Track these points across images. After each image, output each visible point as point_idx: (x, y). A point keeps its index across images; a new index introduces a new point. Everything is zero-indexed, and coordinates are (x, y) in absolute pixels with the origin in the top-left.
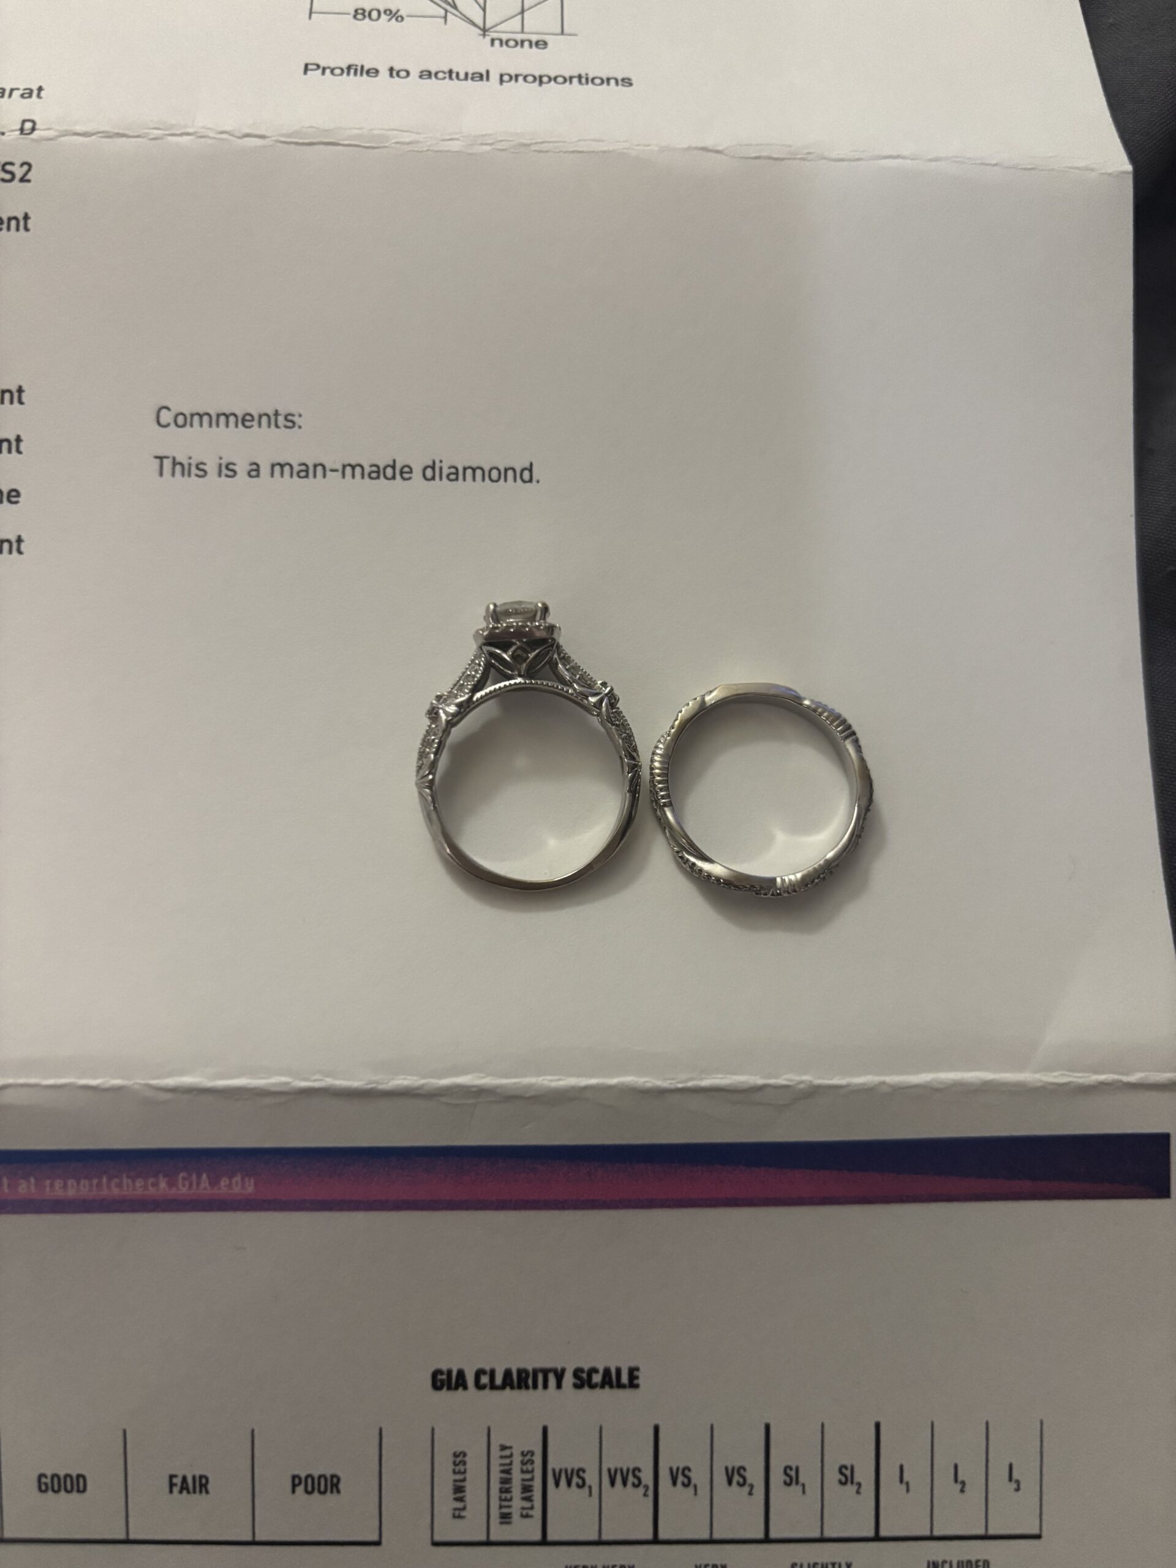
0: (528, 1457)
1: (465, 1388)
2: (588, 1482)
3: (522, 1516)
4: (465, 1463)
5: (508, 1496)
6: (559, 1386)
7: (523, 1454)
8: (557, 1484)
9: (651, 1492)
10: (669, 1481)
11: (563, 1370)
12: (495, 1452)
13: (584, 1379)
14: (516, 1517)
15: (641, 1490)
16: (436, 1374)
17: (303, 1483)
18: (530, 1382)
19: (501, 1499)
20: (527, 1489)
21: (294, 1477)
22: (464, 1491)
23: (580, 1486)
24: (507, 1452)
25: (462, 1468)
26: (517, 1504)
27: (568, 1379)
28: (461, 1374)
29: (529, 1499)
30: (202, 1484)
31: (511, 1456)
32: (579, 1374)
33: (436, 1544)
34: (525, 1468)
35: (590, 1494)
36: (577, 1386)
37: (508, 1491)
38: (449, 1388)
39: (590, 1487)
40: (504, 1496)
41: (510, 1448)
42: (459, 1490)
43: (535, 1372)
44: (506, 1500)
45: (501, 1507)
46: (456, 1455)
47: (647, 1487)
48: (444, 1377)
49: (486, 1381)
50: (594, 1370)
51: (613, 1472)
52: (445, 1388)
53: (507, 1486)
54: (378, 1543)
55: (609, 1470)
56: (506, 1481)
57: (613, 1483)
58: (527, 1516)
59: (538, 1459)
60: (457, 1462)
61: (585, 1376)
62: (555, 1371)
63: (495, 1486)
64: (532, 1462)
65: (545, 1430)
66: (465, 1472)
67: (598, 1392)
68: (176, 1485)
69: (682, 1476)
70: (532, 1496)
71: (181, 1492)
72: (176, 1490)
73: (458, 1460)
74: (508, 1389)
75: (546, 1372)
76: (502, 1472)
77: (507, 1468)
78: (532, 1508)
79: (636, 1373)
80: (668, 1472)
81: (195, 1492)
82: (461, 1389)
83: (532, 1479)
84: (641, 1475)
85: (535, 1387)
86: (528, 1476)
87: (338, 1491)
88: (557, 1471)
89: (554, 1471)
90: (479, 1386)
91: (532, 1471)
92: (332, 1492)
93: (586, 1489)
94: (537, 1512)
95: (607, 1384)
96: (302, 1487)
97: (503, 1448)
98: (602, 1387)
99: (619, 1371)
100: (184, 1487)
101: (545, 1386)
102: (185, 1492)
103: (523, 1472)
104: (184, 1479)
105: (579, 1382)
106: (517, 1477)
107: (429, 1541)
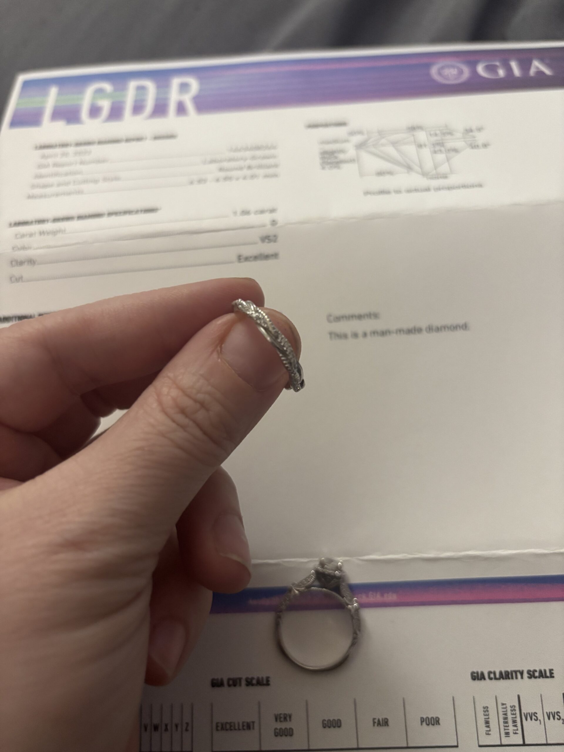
0: (513, 708)
1: (485, 679)
2: (539, 718)
3: (514, 733)
4: (488, 711)
5: (507, 725)
6: (522, 678)
7: (511, 707)
8: (526, 719)
11: (523, 671)
12: (500, 706)
13: (532, 675)
14: (511, 734)
15: (561, 721)
16: (472, 673)
17: (425, 720)
18: (510, 676)
20: (514, 722)
21: (422, 718)
22: (489, 723)
23: (536, 720)
24: (504, 706)
25: (487, 713)
26: (511, 728)
27: (526, 675)
28: (482, 674)
29: (516, 726)
30: (385, 723)
31: (506, 708)
32: (529, 672)
33: (480, 746)
34: (512, 713)
35: (540, 724)
36: (530, 678)
37: (507, 723)
38: (478, 679)
39: (540, 720)
40: (505, 725)
41: (505, 704)
42: (487, 722)
43: (512, 672)
44: (506, 726)
45: (505, 729)
46: (484, 708)
47: (563, 720)
48: (475, 675)
49: (493, 676)
50: (535, 671)
51: (548, 714)
52: (476, 679)
53: (506, 720)
54: (457, 746)
56: (506, 718)
57: (549, 718)
58: (516, 733)
59: (517, 708)
61: (531, 673)
62: (519, 671)
63: (502, 721)
64: (515, 710)
65: (519, 697)
66: (488, 715)
67: (538, 680)
68: (375, 722)
71: (378, 725)
72: (376, 724)
73: (485, 710)
74: (501, 679)
75: (516, 672)
76: (504, 714)
77: (505, 712)
78: (517, 730)
79: (552, 671)
81: (383, 726)
82: (483, 679)
83: (516, 718)
84: (560, 714)
85: (512, 678)
86: (514, 716)
87: (439, 724)
88: (526, 713)
89: (524, 713)
90: (491, 679)
91: (515, 714)
92: (437, 724)
93: (538, 721)
94: (520, 731)
95: (541, 677)
96: (425, 722)
97: (503, 704)
98: (539, 677)
99: (545, 671)
101: (517, 678)
102: (379, 725)
104: (379, 720)
105: (529, 676)
106: (510, 716)
107: (477, 745)
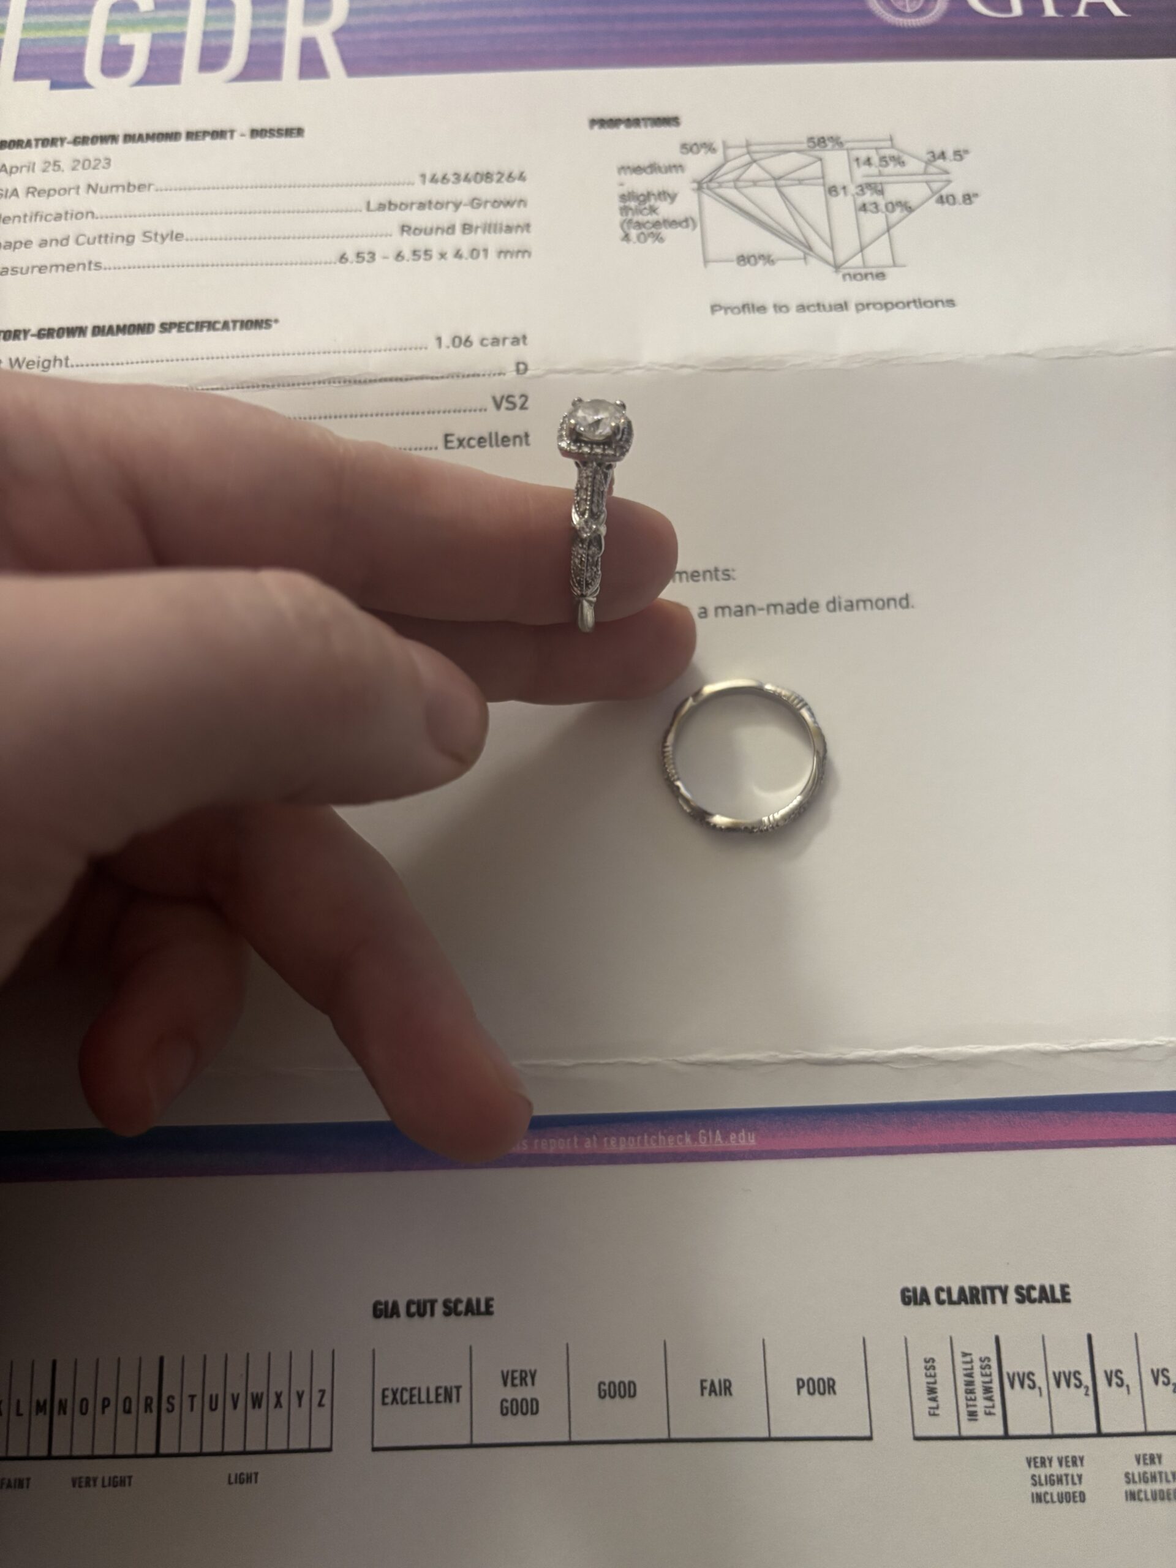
0: (986, 1362)
1: (929, 1303)
2: (1038, 1384)
3: (986, 1414)
4: (934, 1368)
5: (973, 1396)
6: (1005, 1301)
7: (981, 1360)
8: (1012, 1386)
9: (1091, 1392)
10: (1105, 1382)
11: (1006, 1288)
12: (959, 1358)
13: (1024, 1295)
14: (981, 1414)
15: (1082, 1390)
16: (904, 1291)
17: (806, 1384)
18: (980, 1297)
19: (967, 1399)
20: (988, 1390)
21: (798, 1380)
22: (936, 1393)
23: (1032, 1387)
24: (968, 1359)
25: (932, 1372)
26: (981, 1404)
27: (1012, 1296)
28: (924, 1291)
29: (990, 1399)
30: (726, 1388)
31: (971, 1362)
32: (1020, 1290)
33: (917, 1439)
34: (984, 1372)
35: (1041, 1395)
36: (1020, 1301)
37: (972, 1392)
38: (916, 1303)
39: (1040, 1388)
40: (969, 1396)
41: (970, 1354)
42: (932, 1391)
43: (984, 1289)
44: (971, 1399)
45: (968, 1406)
46: (926, 1361)
47: (1087, 1388)
48: (911, 1294)
49: (946, 1297)
50: (1031, 1288)
51: (1057, 1375)
52: (912, 1303)
53: (971, 1387)
54: (870, 1438)
55: (1054, 1374)
56: (970, 1383)
57: (1058, 1384)
58: (990, 1414)
59: (994, 1364)
60: (928, 1367)
61: (1024, 1292)
62: (1000, 1288)
63: (961, 1388)
64: (990, 1367)
65: (997, 1339)
66: (935, 1376)
67: (1037, 1304)
68: (705, 1388)
69: (1115, 1377)
70: (992, 1396)
71: (710, 1394)
72: (706, 1392)
73: (929, 1365)
74: (963, 1303)
75: (992, 1289)
76: (966, 1375)
77: (969, 1372)
78: (993, 1407)
79: (1067, 1290)
80: (1103, 1375)
81: (720, 1394)
82: (925, 1304)
83: (991, 1382)
84: (1081, 1377)
85: (985, 1302)
86: (987, 1379)
87: (835, 1393)
88: (1011, 1374)
89: (1008, 1374)
90: (940, 1302)
91: (990, 1375)
92: (829, 1393)
93: (1037, 1390)
94: (998, 1410)
95: (1044, 1299)
96: (806, 1388)
97: (965, 1355)
98: (1040, 1302)
99: (1052, 1288)
100: (713, 1390)
101: (994, 1301)
102: (713, 1394)
103: (982, 1375)
104: (712, 1384)
105: (1020, 1298)
106: (978, 1380)
107: (912, 1436)
